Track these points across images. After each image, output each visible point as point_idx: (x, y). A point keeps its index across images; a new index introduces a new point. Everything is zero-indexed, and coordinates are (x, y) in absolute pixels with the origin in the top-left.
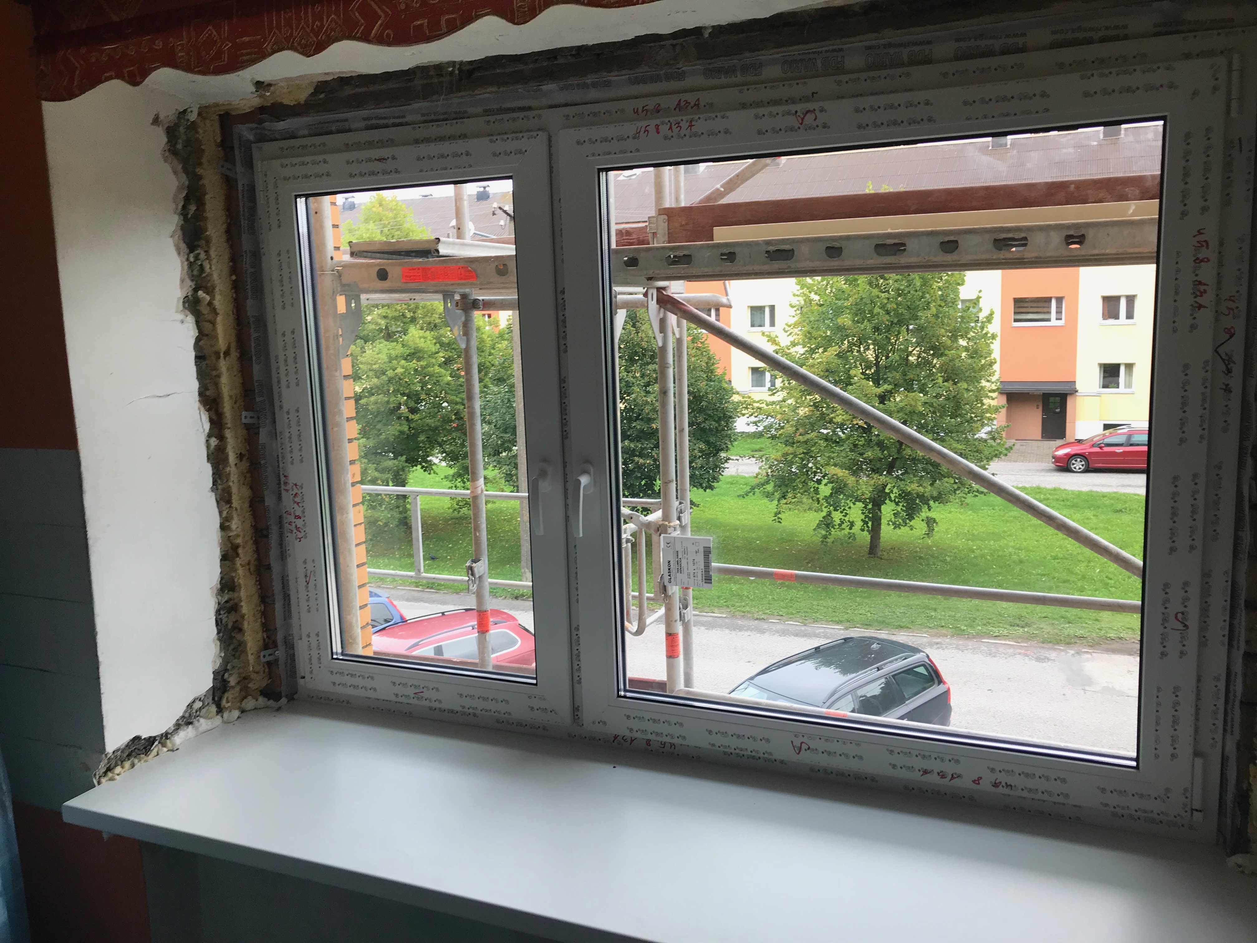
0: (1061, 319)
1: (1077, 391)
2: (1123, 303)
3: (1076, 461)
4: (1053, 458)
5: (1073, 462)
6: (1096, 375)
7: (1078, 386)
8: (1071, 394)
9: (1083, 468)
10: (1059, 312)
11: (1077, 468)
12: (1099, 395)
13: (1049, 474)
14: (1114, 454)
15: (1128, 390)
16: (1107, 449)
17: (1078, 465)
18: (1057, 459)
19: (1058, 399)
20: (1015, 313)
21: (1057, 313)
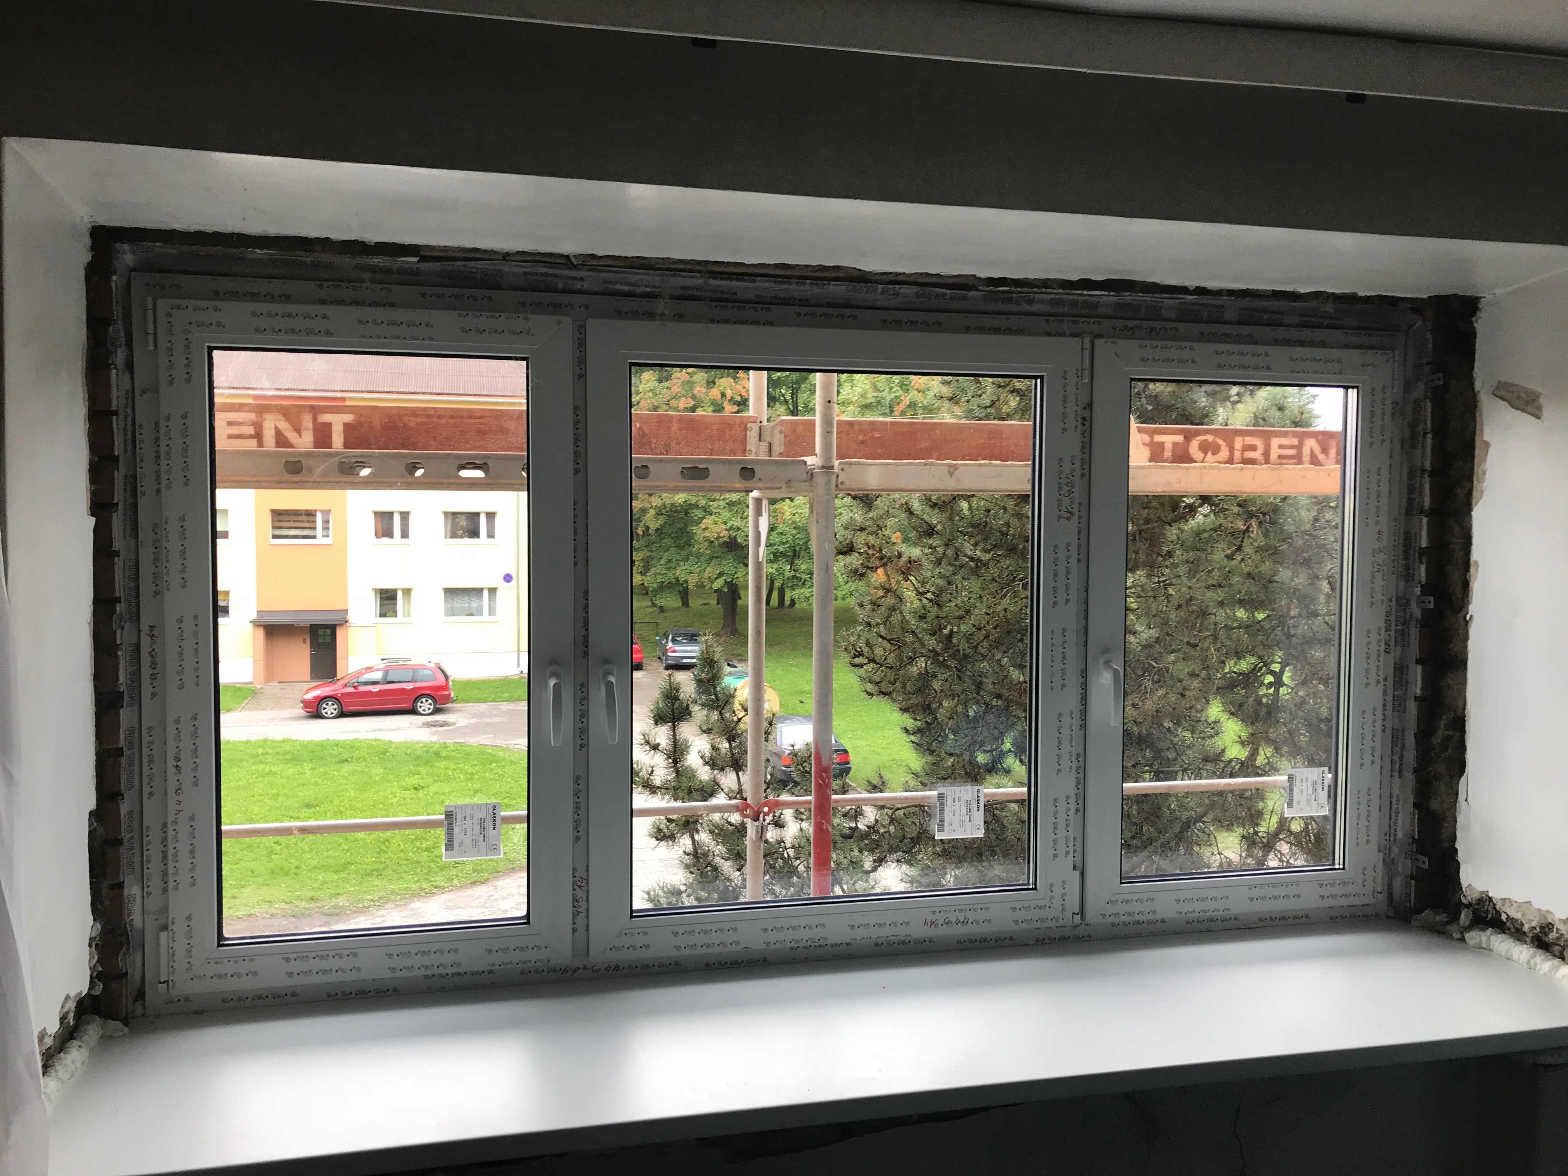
0: (328, 536)
1: (347, 622)
2: (397, 519)
3: (327, 704)
4: (302, 702)
5: (324, 706)
6: (372, 603)
7: (351, 617)
8: (341, 625)
9: (335, 712)
10: (326, 528)
11: (329, 713)
12: (374, 626)
13: (295, 722)
14: (369, 693)
15: (407, 619)
16: (362, 689)
17: (330, 709)
18: (306, 704)
19: (328, 631)
20: (274, 528)
21: (323, 528)
